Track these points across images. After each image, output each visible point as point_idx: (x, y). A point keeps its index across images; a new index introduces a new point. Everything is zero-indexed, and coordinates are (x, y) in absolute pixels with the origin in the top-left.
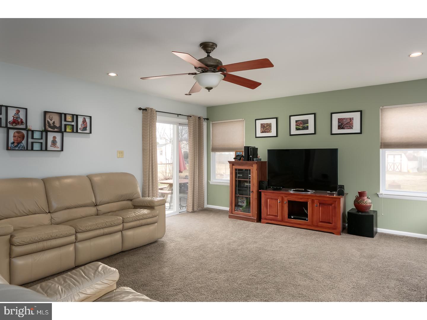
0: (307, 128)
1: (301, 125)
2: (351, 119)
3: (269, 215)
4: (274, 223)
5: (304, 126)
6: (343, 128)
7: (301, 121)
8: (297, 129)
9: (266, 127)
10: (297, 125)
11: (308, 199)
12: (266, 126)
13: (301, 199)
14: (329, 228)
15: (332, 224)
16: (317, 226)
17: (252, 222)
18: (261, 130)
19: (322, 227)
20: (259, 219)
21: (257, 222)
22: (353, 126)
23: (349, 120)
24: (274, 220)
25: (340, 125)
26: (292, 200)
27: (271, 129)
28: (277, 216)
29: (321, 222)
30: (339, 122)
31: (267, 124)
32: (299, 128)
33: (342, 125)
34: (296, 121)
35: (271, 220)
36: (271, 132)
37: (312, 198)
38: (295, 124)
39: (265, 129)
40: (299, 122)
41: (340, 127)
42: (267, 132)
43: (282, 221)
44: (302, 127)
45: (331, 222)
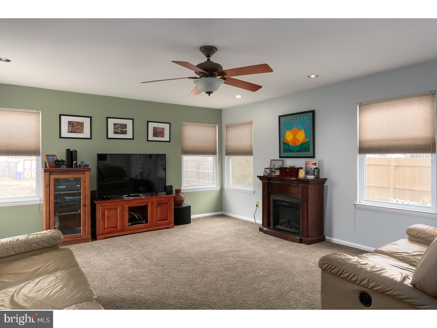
0: (125, 133)
1: (120, 129)
2: (163, 129)
3: (107, 228)
4: (114, 236)
5: (123, 130)
6: (157, 136)
7: (120, 124)
8: (115, 133)
9: (76, 126)
10: (114, 128)
11: (148, 202)
12: (75, 124)
13: (142, 203)
14: (166, 225)
15: (168, 220)
16: (156, 226)
17: (86, 242)
18: (68, 129)
19: (160, 225)
20: (94, 237)
21: (92, 241)
22: (164, 135)
23: (161, 130)
24: (112, 232)
25: (155, 133)
26: (133, 206)
27: (83, 129)
28: (116, 227)
29: (160, 221)
30: (154, 130)
31: (77, 122)
32: (118, 132)
33: (156, 133)
34: (115, 124)
35: (109, 233)
36: (83, 132)
37: (152, 201)
38: (113, 127)
39: (74, 128)
40: (118, 126)
41: (155, 135)
42: (78, 133)
43: (123, 230)
44: (120, 131)
45: (167, 219)
